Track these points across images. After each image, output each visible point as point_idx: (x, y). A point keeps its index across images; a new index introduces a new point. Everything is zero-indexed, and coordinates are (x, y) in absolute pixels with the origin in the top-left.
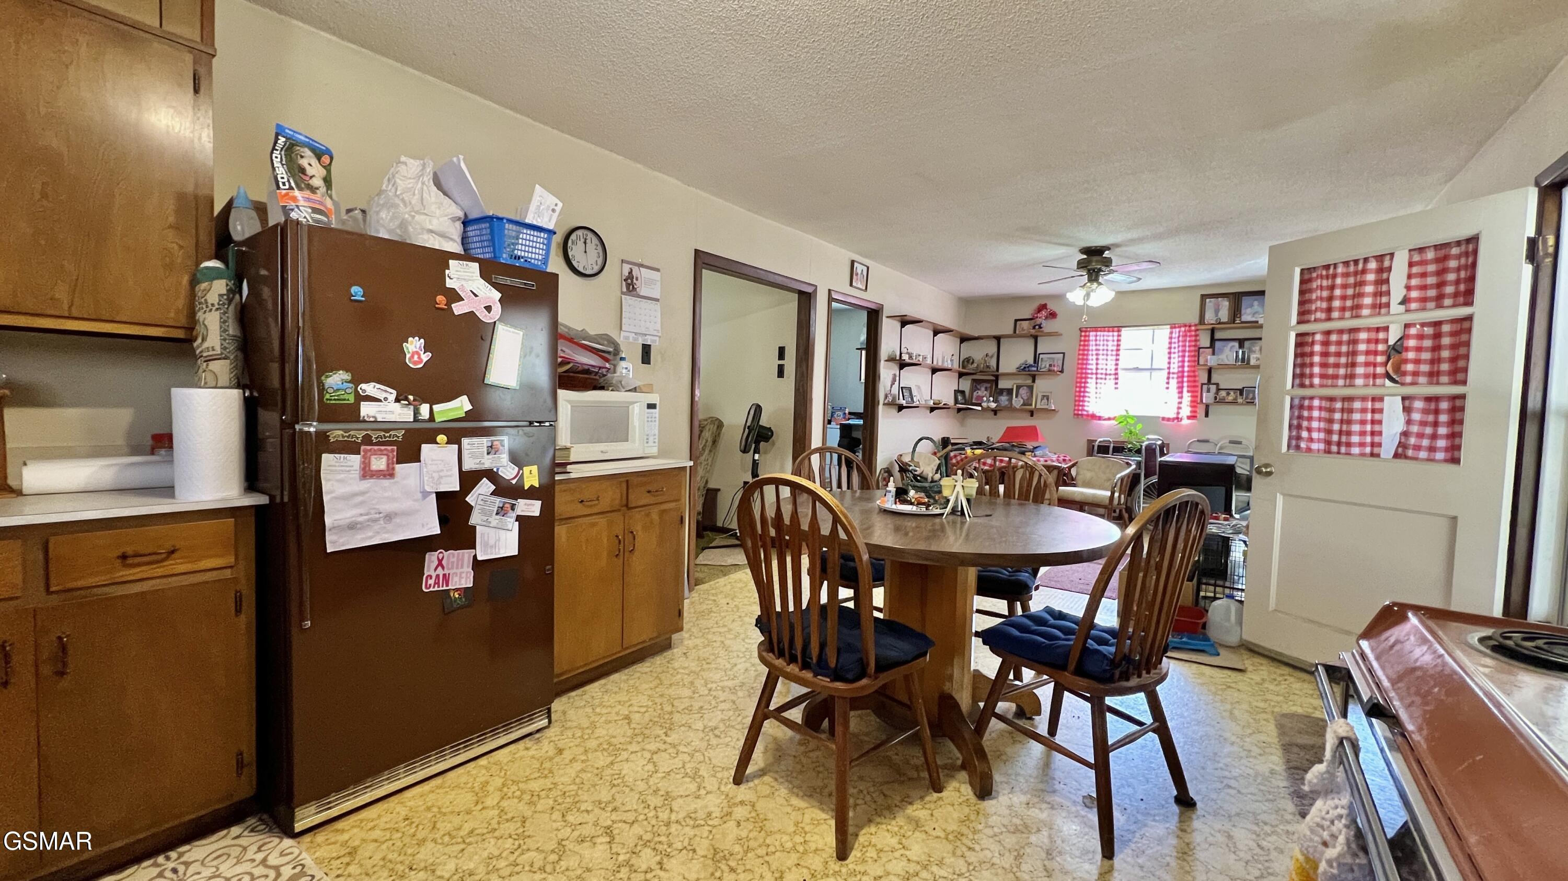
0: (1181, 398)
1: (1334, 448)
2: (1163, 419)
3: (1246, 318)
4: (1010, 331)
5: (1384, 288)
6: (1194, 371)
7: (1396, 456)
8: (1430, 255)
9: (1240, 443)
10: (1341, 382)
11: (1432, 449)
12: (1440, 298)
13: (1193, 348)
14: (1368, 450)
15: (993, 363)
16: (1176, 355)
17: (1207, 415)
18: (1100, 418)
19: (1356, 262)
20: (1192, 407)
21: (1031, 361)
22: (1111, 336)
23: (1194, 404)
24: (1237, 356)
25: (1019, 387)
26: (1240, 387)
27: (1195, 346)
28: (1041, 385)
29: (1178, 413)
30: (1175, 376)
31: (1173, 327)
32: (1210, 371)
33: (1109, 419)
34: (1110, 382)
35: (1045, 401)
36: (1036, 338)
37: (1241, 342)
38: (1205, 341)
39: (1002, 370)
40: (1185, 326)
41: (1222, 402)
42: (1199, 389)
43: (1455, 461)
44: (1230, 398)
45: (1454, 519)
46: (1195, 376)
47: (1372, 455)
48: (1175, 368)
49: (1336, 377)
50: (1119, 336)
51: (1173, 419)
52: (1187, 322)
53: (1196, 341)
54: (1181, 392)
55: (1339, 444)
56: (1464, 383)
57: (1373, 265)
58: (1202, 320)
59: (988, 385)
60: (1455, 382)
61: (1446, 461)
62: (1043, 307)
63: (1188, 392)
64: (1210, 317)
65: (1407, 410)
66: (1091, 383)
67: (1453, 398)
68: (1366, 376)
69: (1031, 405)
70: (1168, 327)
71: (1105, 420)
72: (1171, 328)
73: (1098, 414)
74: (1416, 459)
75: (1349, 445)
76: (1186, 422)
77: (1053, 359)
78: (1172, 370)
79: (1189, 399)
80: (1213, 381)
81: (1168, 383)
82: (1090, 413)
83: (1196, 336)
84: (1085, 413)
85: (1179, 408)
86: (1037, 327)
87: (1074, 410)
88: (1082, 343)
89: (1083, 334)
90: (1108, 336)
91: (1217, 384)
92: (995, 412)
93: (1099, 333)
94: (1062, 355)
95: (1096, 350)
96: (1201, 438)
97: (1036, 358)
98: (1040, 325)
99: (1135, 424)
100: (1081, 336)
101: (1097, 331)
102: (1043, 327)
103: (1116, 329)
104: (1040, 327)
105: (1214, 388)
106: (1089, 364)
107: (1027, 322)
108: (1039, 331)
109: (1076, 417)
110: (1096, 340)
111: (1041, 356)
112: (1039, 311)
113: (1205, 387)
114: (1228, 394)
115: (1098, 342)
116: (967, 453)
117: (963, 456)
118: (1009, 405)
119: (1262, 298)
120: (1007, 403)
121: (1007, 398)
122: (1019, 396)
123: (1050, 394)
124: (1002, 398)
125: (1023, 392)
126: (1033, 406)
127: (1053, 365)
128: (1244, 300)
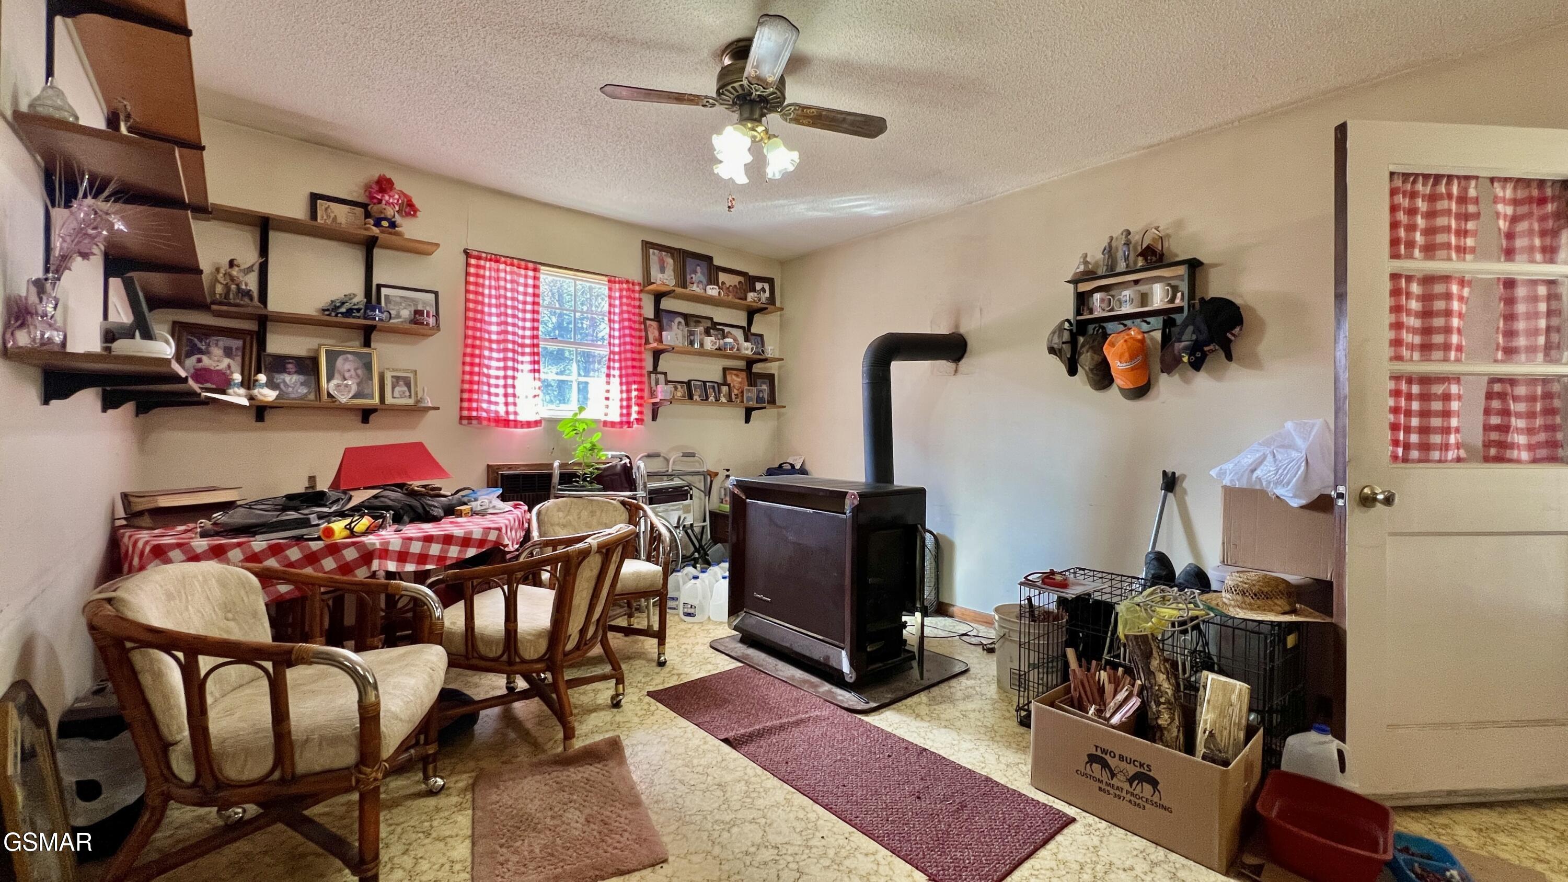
0: (627, 392)
2: (605, 424)
3: (692, 287)
4: (297, 210)
6: (639, 353)
9: (693, 455)
13: (637, 318)
15: (251, 282)
16: (618, 326)
17: (654, 417)
18: (514, 423)
20: (639, 405)
21: (360, 298)
22: (524, 280)
23: (641, 400)
25: (332, 356)
26: (686, 380)
27: (639, 314)
28: (389, 355)
29: (627, 415)
30: (617, 357)
31: (612, 280)
32: (657, 354)
33: (529, 425)
34: (526, 361)
35: (403, 388)
36: (371, 247)
38: (649, 310)
39: (276, 303)
40: (628, 282)
41: (670, 399)
42: (646, 379)
44: (680, 394)
46: (640, 360)
48: (616, 345)
50: (536, 278)
51: (623, 424)
52: (630, 279)
53: (639, 307)
54: (626, 383)
58: (648, 280)
59: (236, 344)
60: (1549, 361)
62: (385, 184)
63: (635, 382)
64: (656, 275)
69: (371, 396)
70: (606, 280)
71: (523, 425)
72: (609, 281)
73: (510, 417)
76: (635, 427)
77: (415, 301)
78: (613, 346)
79: (636, 393)
80: (659, 369)
82: (496, 413)
83: (640, 299)
84: (484, 414)
86: (377, 224)
87: (461, 409)
88: (472, 279)
89: (473, 261)
90: (519, 275)
91: (665, 374)
92: (260, 411)
93: (502, 266)
94: (433, 296)
95: (498, 297)
96: (651, 451)
97: (372, 292)
98: (385, 219)
99: (591, 432)
100: (468, 265)
101: (497, 261)
102: (393, 225)
103: (531, 265)
104: (385, 224)
105: (661, 377)
106: (485, 322)
107: (345, 208)
108: (382, 232)
109: (465, 422)
110: (498, 279)
111: (384, 291)
112: (382, 190)
113: (653, 376)
114: (676, 388)
115: (502, 283)
116: (329, 532)
117: (315, 546)
118: (312, 397)
119: (704, 264)
120: (303, 390)
121: (301, 378)
122: (336, 375)
123: (411, 375)
124: (287, 378)
125: (347, 366)
126: (376, 400)
127: (417, 312)
128: (690, 262)
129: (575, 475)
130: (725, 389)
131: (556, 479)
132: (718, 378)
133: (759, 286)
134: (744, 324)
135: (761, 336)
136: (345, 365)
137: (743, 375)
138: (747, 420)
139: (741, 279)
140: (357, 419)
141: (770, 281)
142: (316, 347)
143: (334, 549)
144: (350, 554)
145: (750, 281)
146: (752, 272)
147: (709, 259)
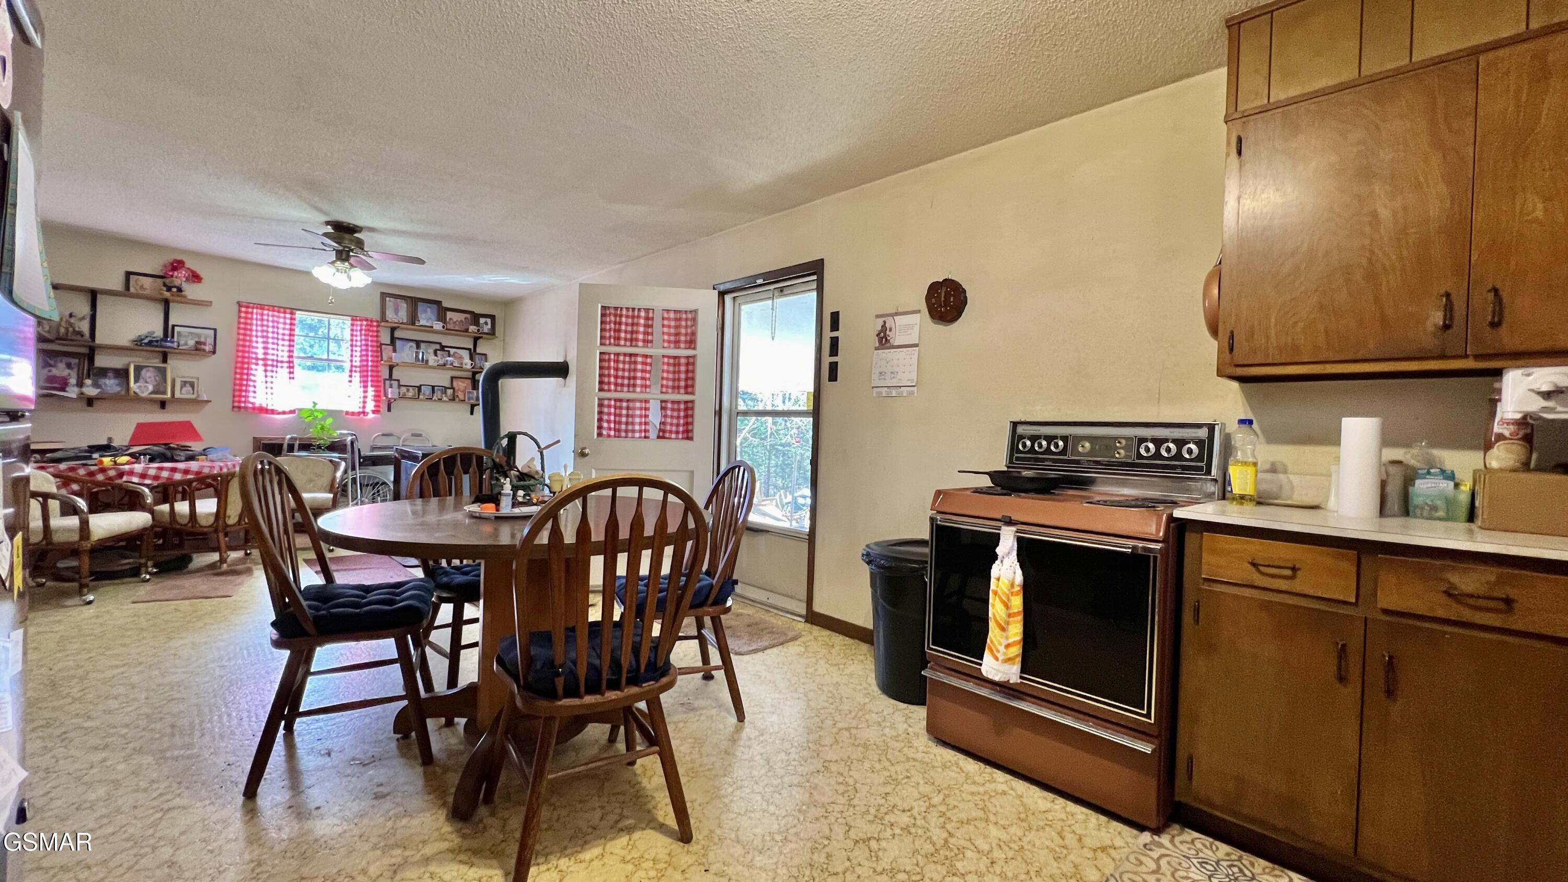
0: (365, 392)
1: (623, 434)
2: (347, 413)
3: (423, 322)
4: (117, 284)
5: (650, 330)
6: (377, 366)
7: (659, 437)
8: (672, 315)
9: (420, 435)
10: (625, 389)
11: (677, 432)
12: (677, 342)
13: (375, 344)
14: (643, 434)
15: (84, 326)
16: (358, 349)
17: (389, 410)
18: (273, 412)
19: (633, 309)
20: (375, 401)
21: (159, 333)
22: (283, 320)
23: (377, 398)
24: (417, 356)
25: (138, 369)
26: (418, 385)
27: (377, 341)
28: (178, 368)
29: (364, 407)
30: (358, 369)
31: (354, 319)
32: (391, 368)
33: (284, 413)
34: (283, 372)
35: (188, 388)
36: (166, 303)
37: (418, 343)
38: (385, 338)
39: (101, 339)
40: (367, 320)
41: (403, 397)
42: (382, 384)
43: (690, 438)
44: (410, 394)
45: (692, 472)
46: (378, 371)
47: (645, 437)
48: (357, 361)
49: (622, 385)
50: (292, 319)
51: (359, 413)
52: (369, 317)
53: (377, 336)
54: (365, 387)
55: (626, 431)
56: (693, 393)
57: (643, 314)
58: (383, 318)
60: (687, 393)
61: (683, 439)
62: (177, 265)
63: (372, 386)
64: (390, 315)
65: (663, 408)
66: (258, 373)
67: (686, 402)
68: (642, 386)
69: (165, 393)
70: (349, 318)
71: (279, 413)
72: (352, 320)
73: (270, 407)
74: (670, 438)
75: (633, 431)
76: (371, 416)
77: (199, 336)
78: (354, 364)
79: (373, 393)
80: (394, 377)
81: (351, 376)
82: (257, 405)
83: (378, 331)
84: (250, 405)
85: (364, 402)
86: (169, 289)
87: (233, 401)
88: (242, 320)
89: (243, 309)
90: (279, 317)
91: (398, 380)
92: (90, 402)
93: (266, 312)
94: (212, 332)
95: (262, 331)
96: (385, 432)
97: (168, 330)
98: (175, 287)
99: (324, 418)
100: (240, 311)
101: (262, 309)
102: (180, 290)
103: (288, 311)
104: (174, 290)
105: (395, 384)
106: (253, 347)
107: (150, 279)
108: (173, 295)
109: (236, 409)
110: (262, 320)
111: (177, 329)
112: (174, 269)
113: (388, 383)
114: (408, 390)
115: (265, 323)
116: (101, 462)
117: (93, 468)
118: (123, 393)
119: (435, 306)
120: (118, 389)
121: (116, 381)
122: (141, 380)
123: (195, 380)
124: (107, 381)
125: (148, 374)
126: (169, 395)
127: (197, 343)
128: (421, 306)
129: (311, 445)
130: (450, 392)
131: (285, 447)
132: (447, 384)
133: (482, 320)
134: (471, 347)
135: (485, 355)
136: (147, 374)
137: (469, 382)
138: (472, 413)
139: (468, 316)
140: (158, 406)
141: (492, 317)
142: (127, 362)
143: (103, 470)
144: (112, 473)
145: (475, 318)
146: (478, 310)
147: (438, 303)
